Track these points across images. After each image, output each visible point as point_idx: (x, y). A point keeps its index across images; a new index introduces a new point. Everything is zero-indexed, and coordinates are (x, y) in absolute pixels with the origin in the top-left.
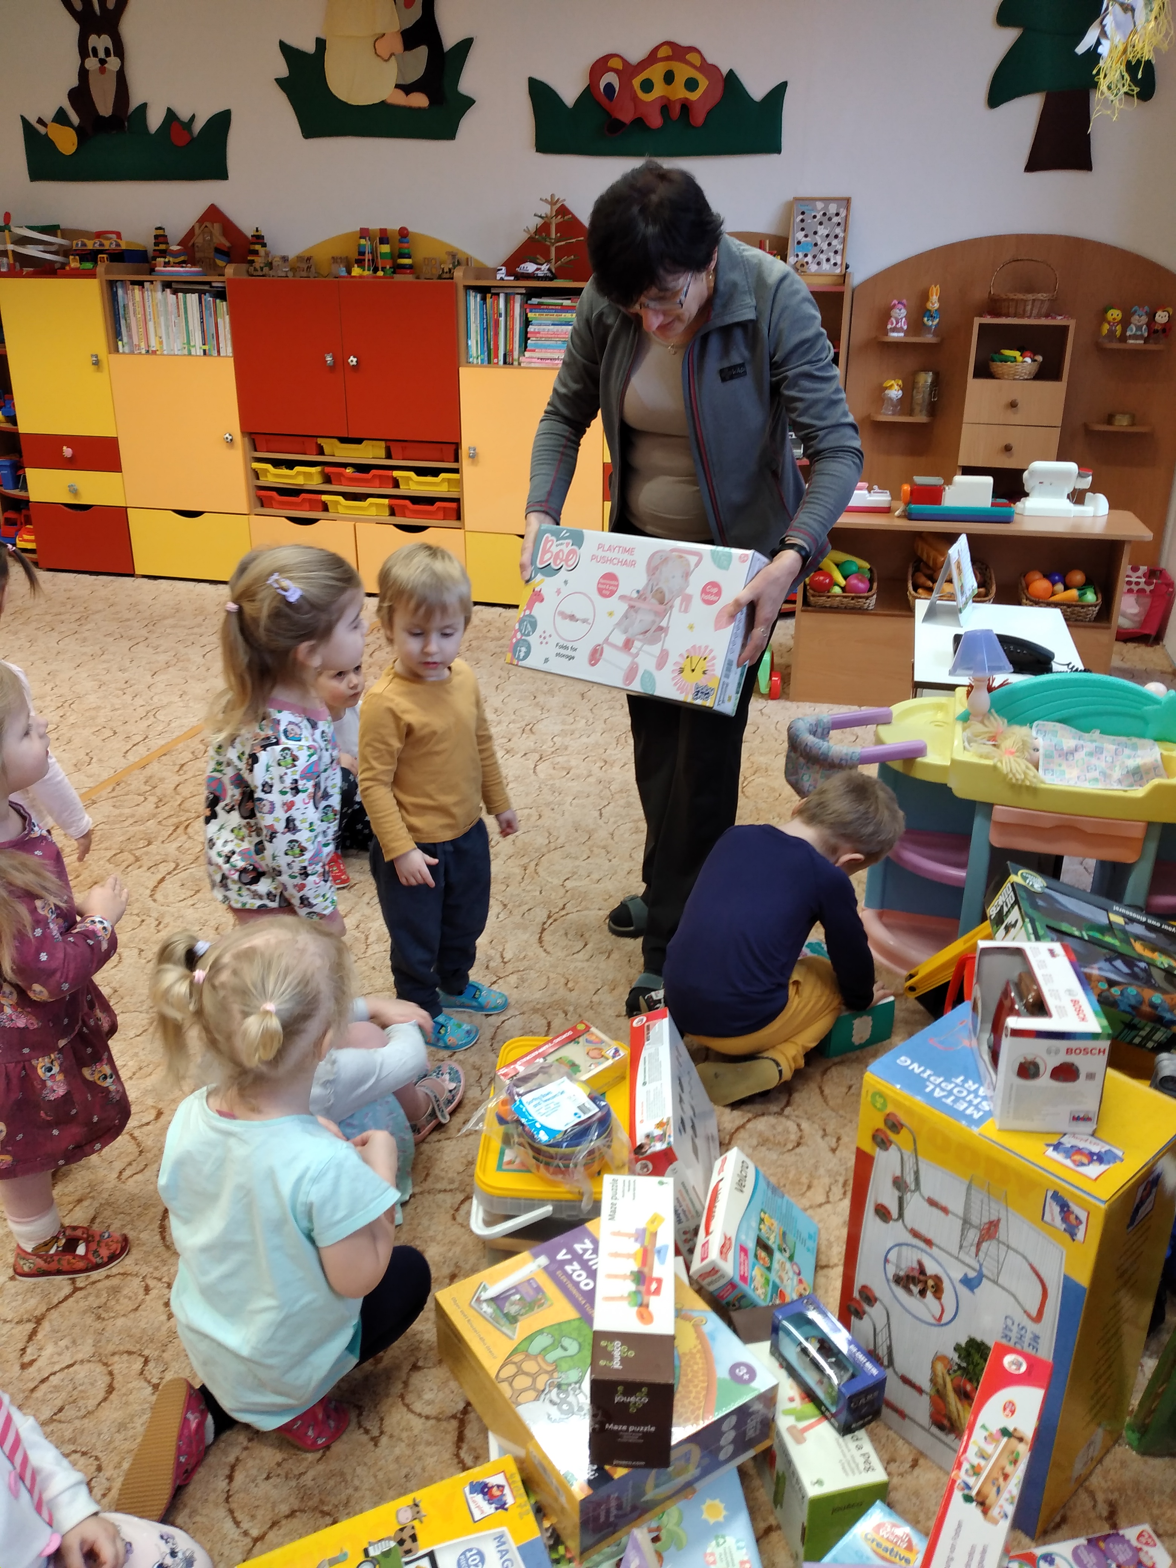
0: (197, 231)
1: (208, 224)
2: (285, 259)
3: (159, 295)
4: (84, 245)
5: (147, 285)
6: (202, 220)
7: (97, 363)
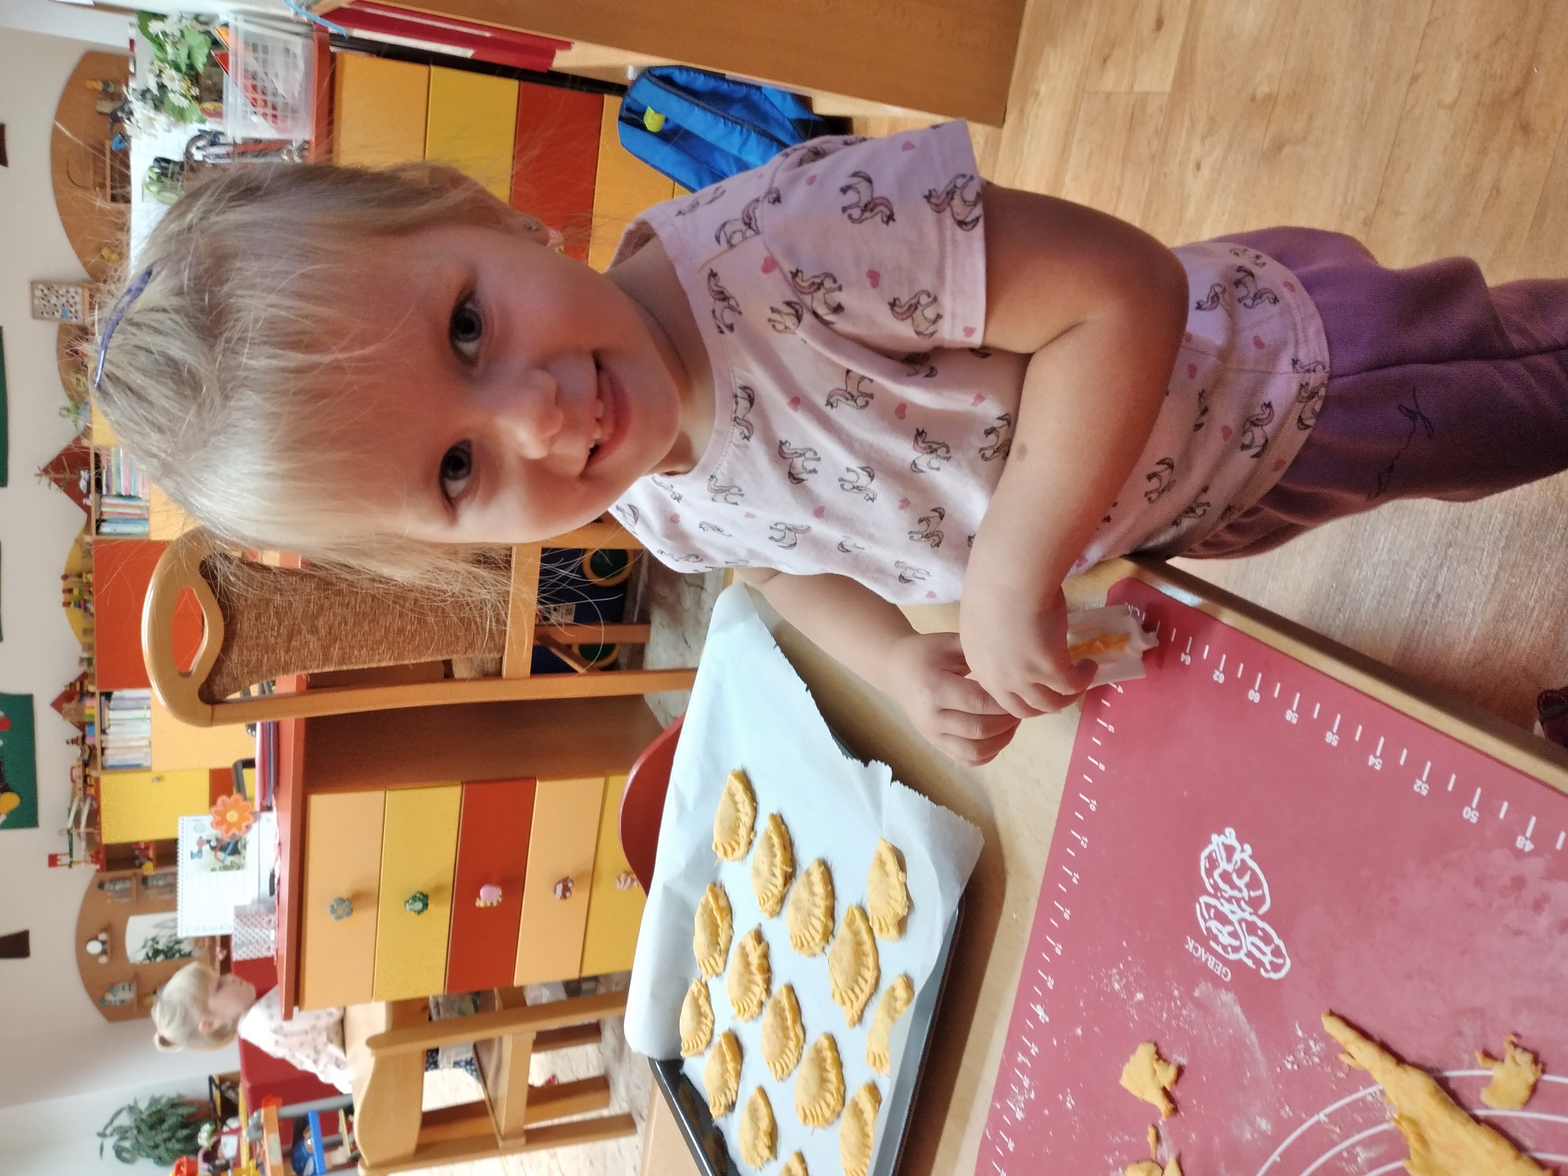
0: (68, 717)
1: (65, 709)
3: (110, 737)
4: (79, 787)
6: (62, 713)
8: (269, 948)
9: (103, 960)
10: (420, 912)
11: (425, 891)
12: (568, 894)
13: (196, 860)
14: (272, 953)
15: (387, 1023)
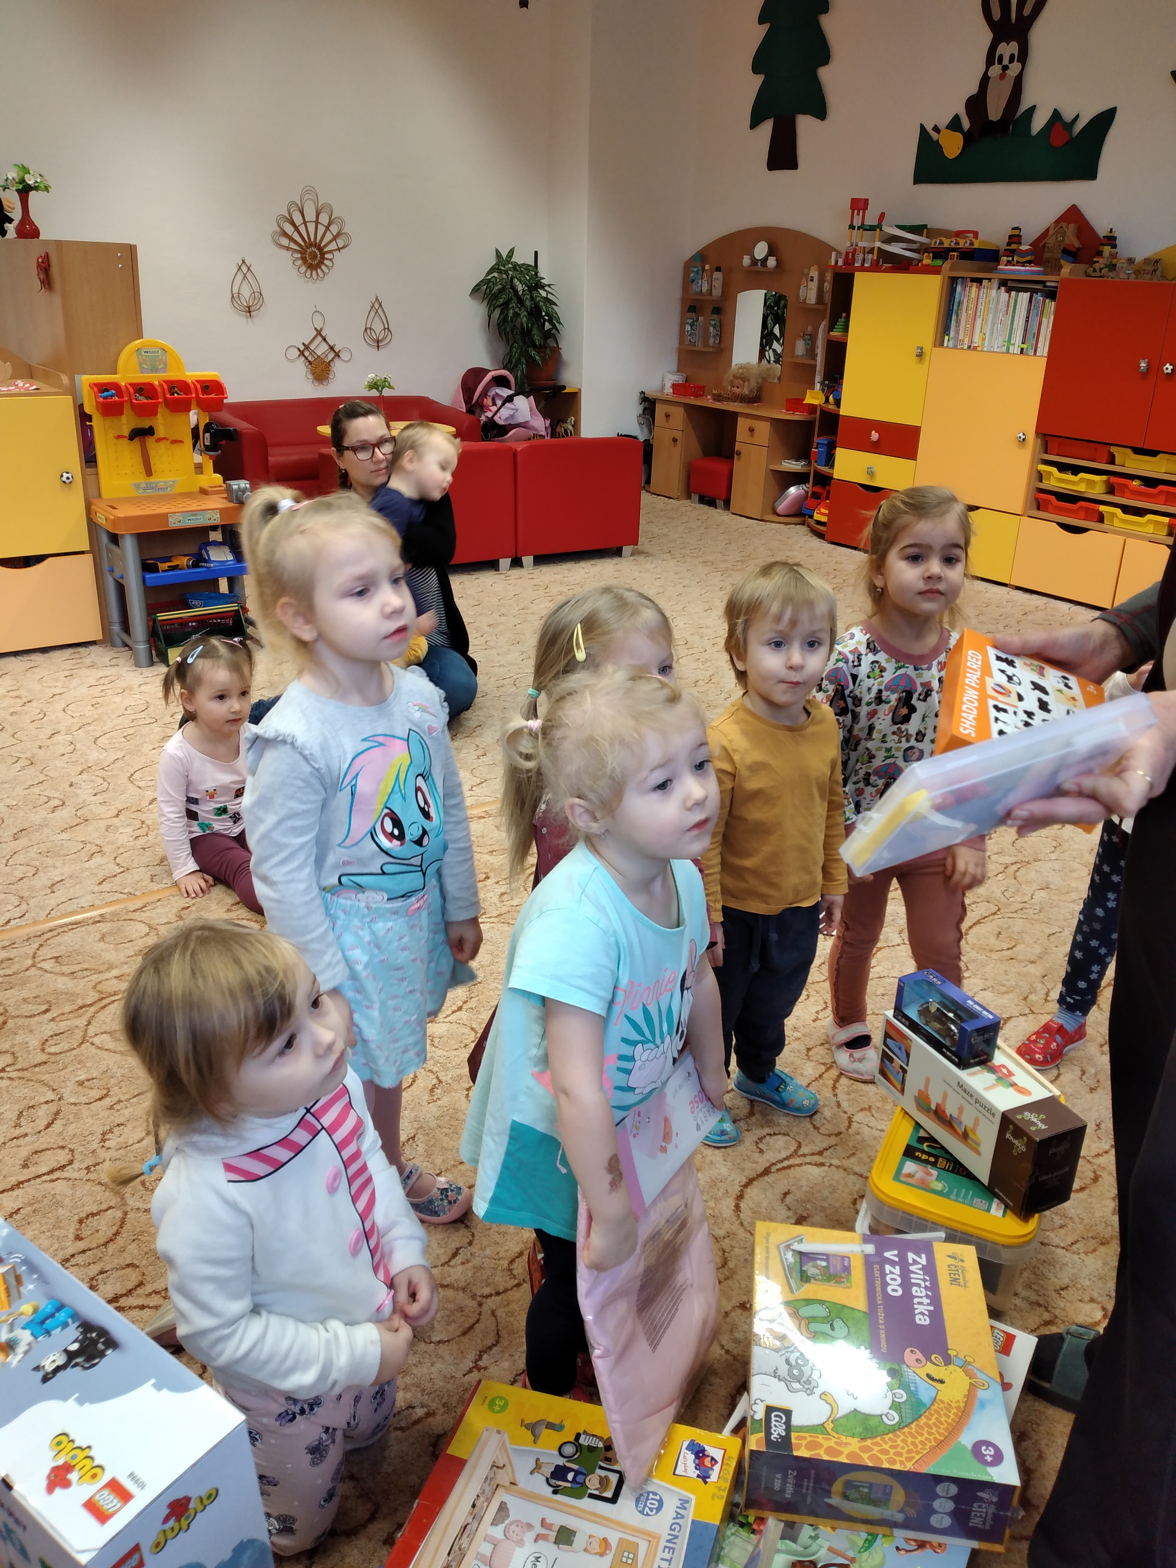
0: (1051, 232)
1: (1064, 225)
2: (1131, 261)
3: (994, 292)
4: (941, 243)
5: (985, 282)
6: (1058, 222)
7: (920, 355)
9: (746, 261)
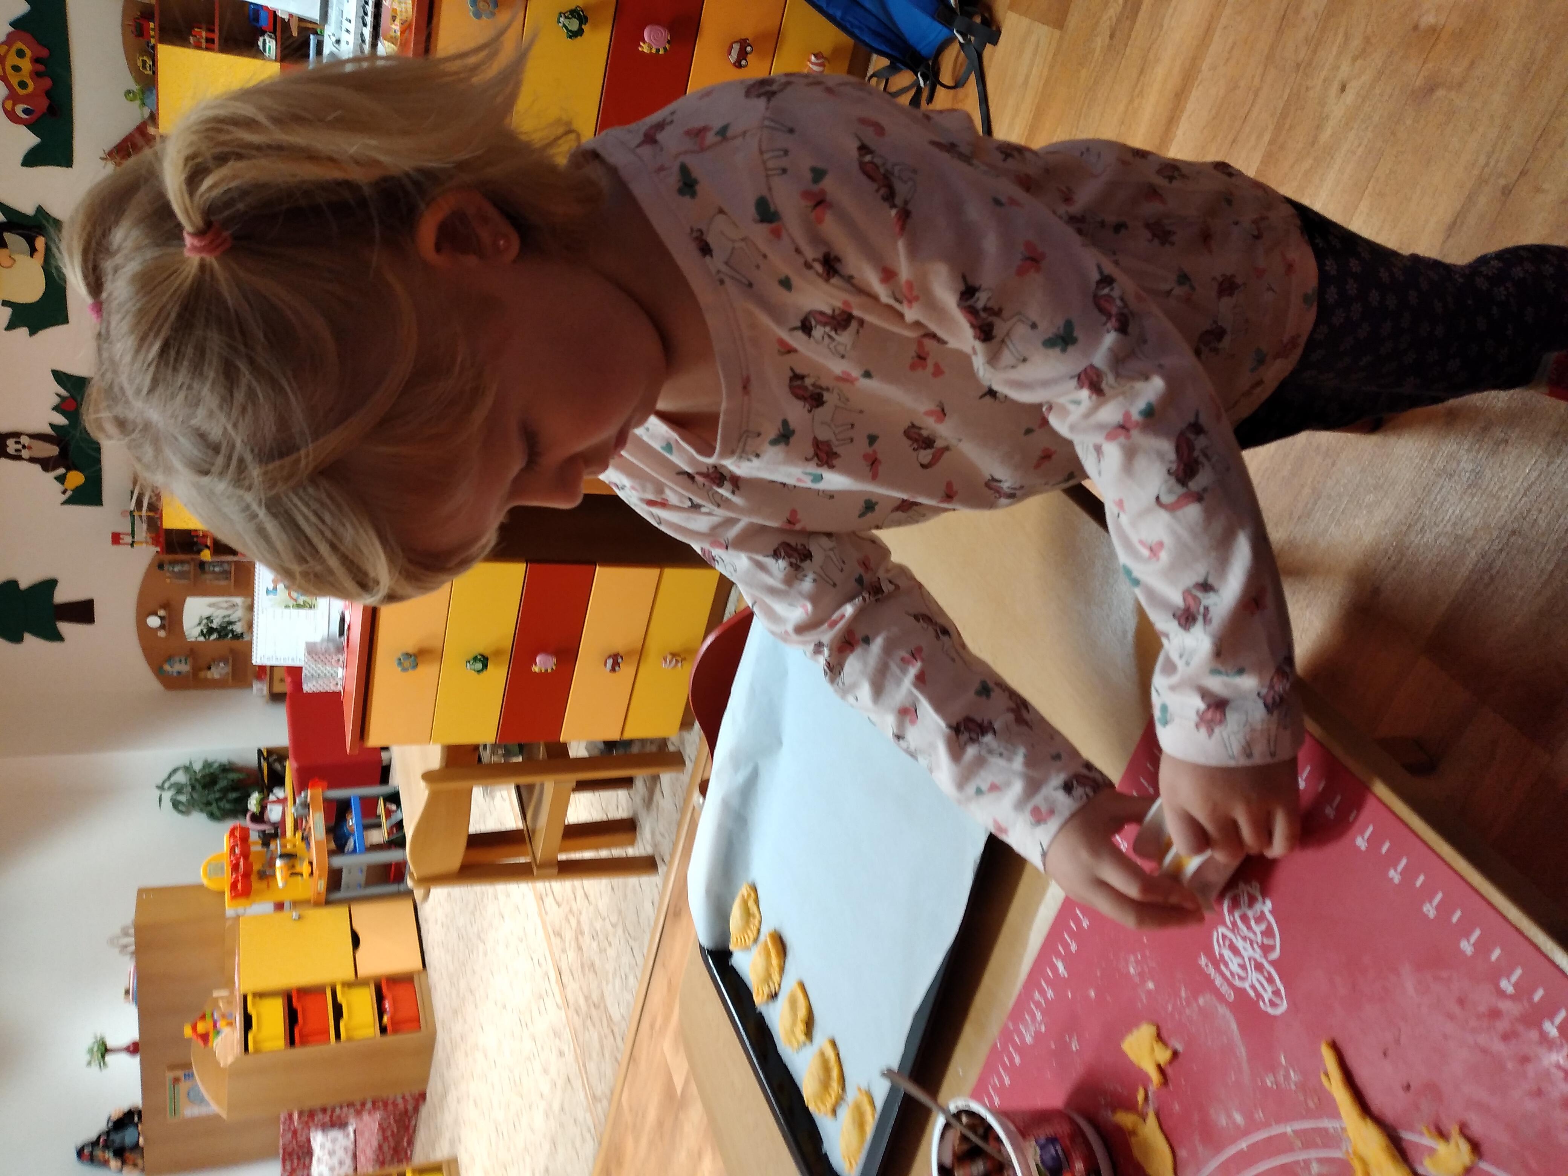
8: (337, 684)
9: (162, 634)
10: (479, 672)
11: (486, 654)
12: (617, 668)
13: (271, 596)
14: (339, 688)
15: (441, 762)
